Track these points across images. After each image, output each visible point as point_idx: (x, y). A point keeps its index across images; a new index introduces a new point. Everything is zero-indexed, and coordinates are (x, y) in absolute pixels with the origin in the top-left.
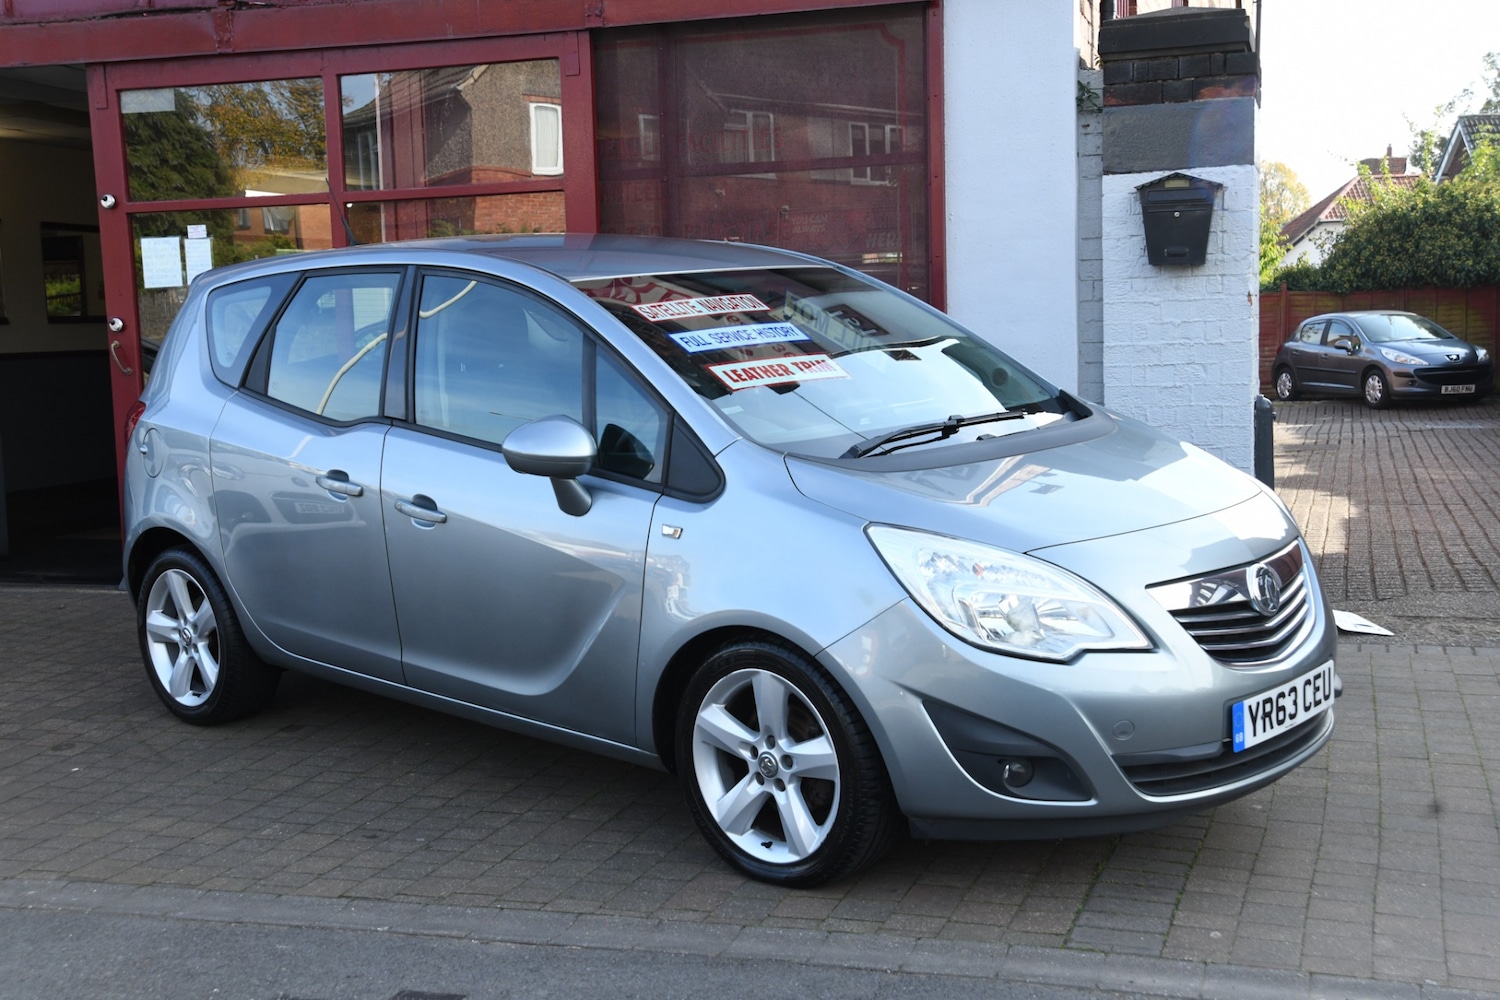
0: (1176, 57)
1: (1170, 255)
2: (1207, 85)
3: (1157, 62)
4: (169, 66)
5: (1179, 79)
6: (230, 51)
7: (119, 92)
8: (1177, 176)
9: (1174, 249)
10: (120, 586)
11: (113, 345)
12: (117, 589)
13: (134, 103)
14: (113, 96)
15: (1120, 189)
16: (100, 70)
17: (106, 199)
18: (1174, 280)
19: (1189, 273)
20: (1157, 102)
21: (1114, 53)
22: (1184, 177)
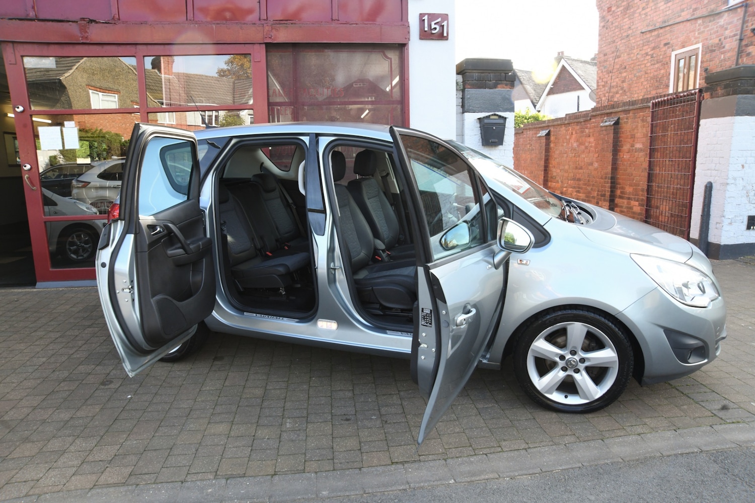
0: (489, 73)
1: (492, 142)
2: (500, 84)
3: (483, 74)
4: (52, 47)
5: (490, 81)
6: (88, 42)
7: (22, 56)
8: (495, 115)
9: (493, 140)
10: (36, 287)
11: (26, 177)
12: (35, 289)
13: (30, 62)
14: (20, 58)
15: (471, 119)
16: (11, 45)
17: (18, 108)
18: (489, 151)
19: (494, 148)
20: (483, 88)
21: (469, 70)
22: (497, 115)
